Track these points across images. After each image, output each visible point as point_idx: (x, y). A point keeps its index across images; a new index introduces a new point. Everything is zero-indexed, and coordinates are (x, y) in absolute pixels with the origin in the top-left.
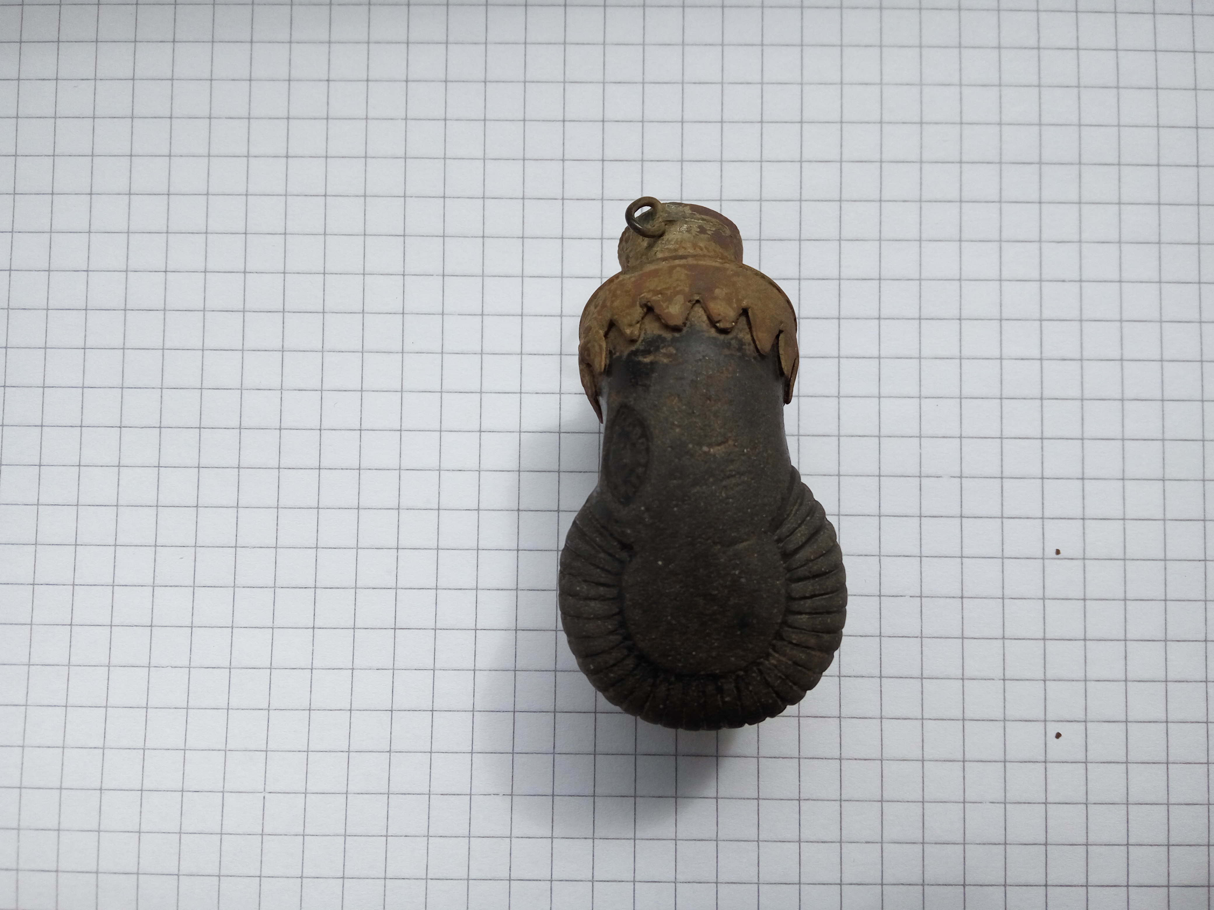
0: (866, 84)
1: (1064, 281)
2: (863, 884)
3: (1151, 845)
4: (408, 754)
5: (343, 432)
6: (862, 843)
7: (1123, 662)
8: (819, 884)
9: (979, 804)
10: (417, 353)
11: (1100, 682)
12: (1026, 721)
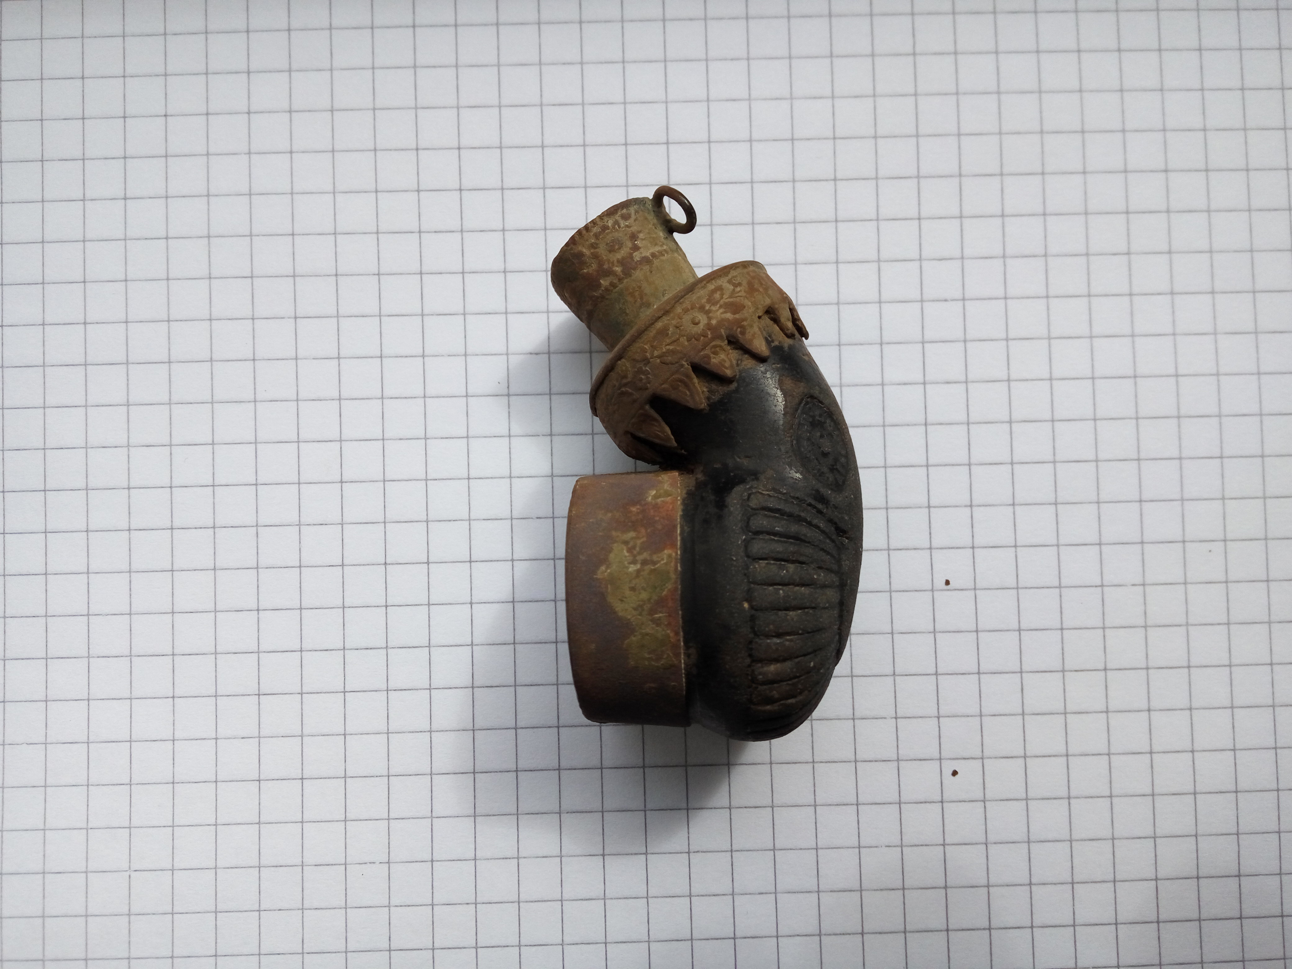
0: (734, 100)
1: (946, 300)
2: (757, 937)
3: (1055, 884)
4: (279, 825)
5: (195, 489)
6: (755, 894)
7: (1020, 695)
8: (712, 939)
9: (875, 849)
10: (271, 401)
11: (996, 717)
12: (920, 760)
